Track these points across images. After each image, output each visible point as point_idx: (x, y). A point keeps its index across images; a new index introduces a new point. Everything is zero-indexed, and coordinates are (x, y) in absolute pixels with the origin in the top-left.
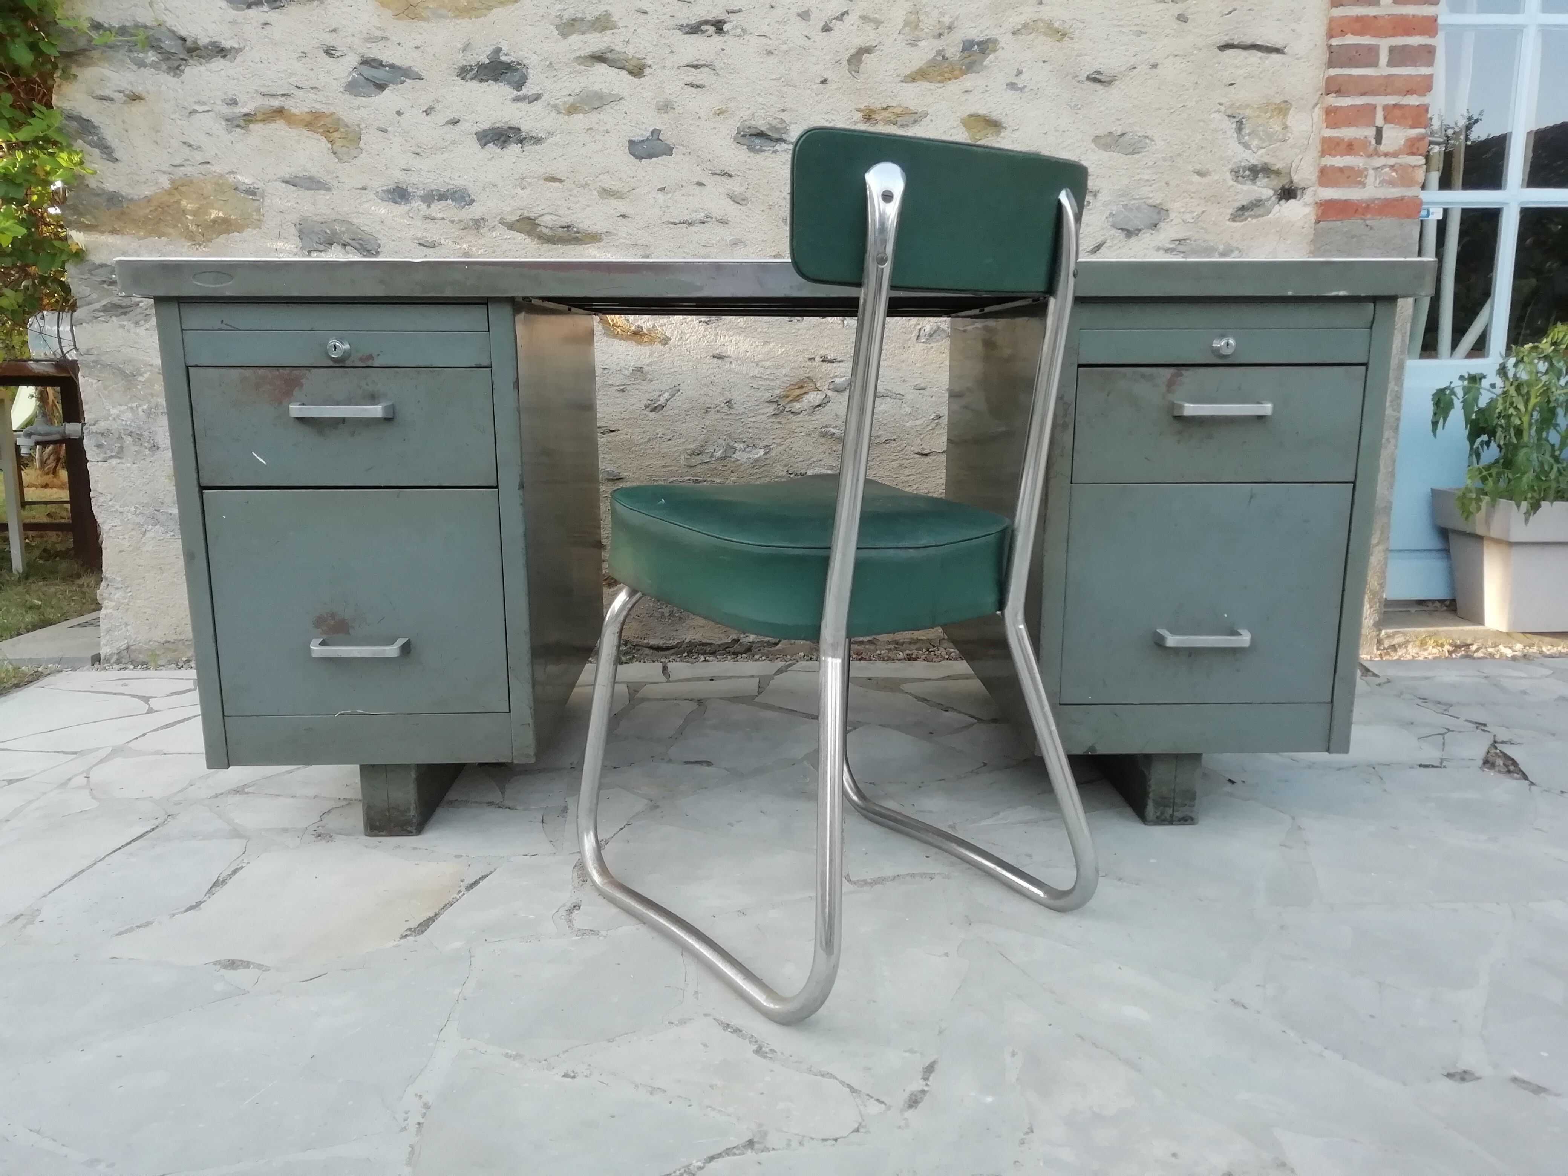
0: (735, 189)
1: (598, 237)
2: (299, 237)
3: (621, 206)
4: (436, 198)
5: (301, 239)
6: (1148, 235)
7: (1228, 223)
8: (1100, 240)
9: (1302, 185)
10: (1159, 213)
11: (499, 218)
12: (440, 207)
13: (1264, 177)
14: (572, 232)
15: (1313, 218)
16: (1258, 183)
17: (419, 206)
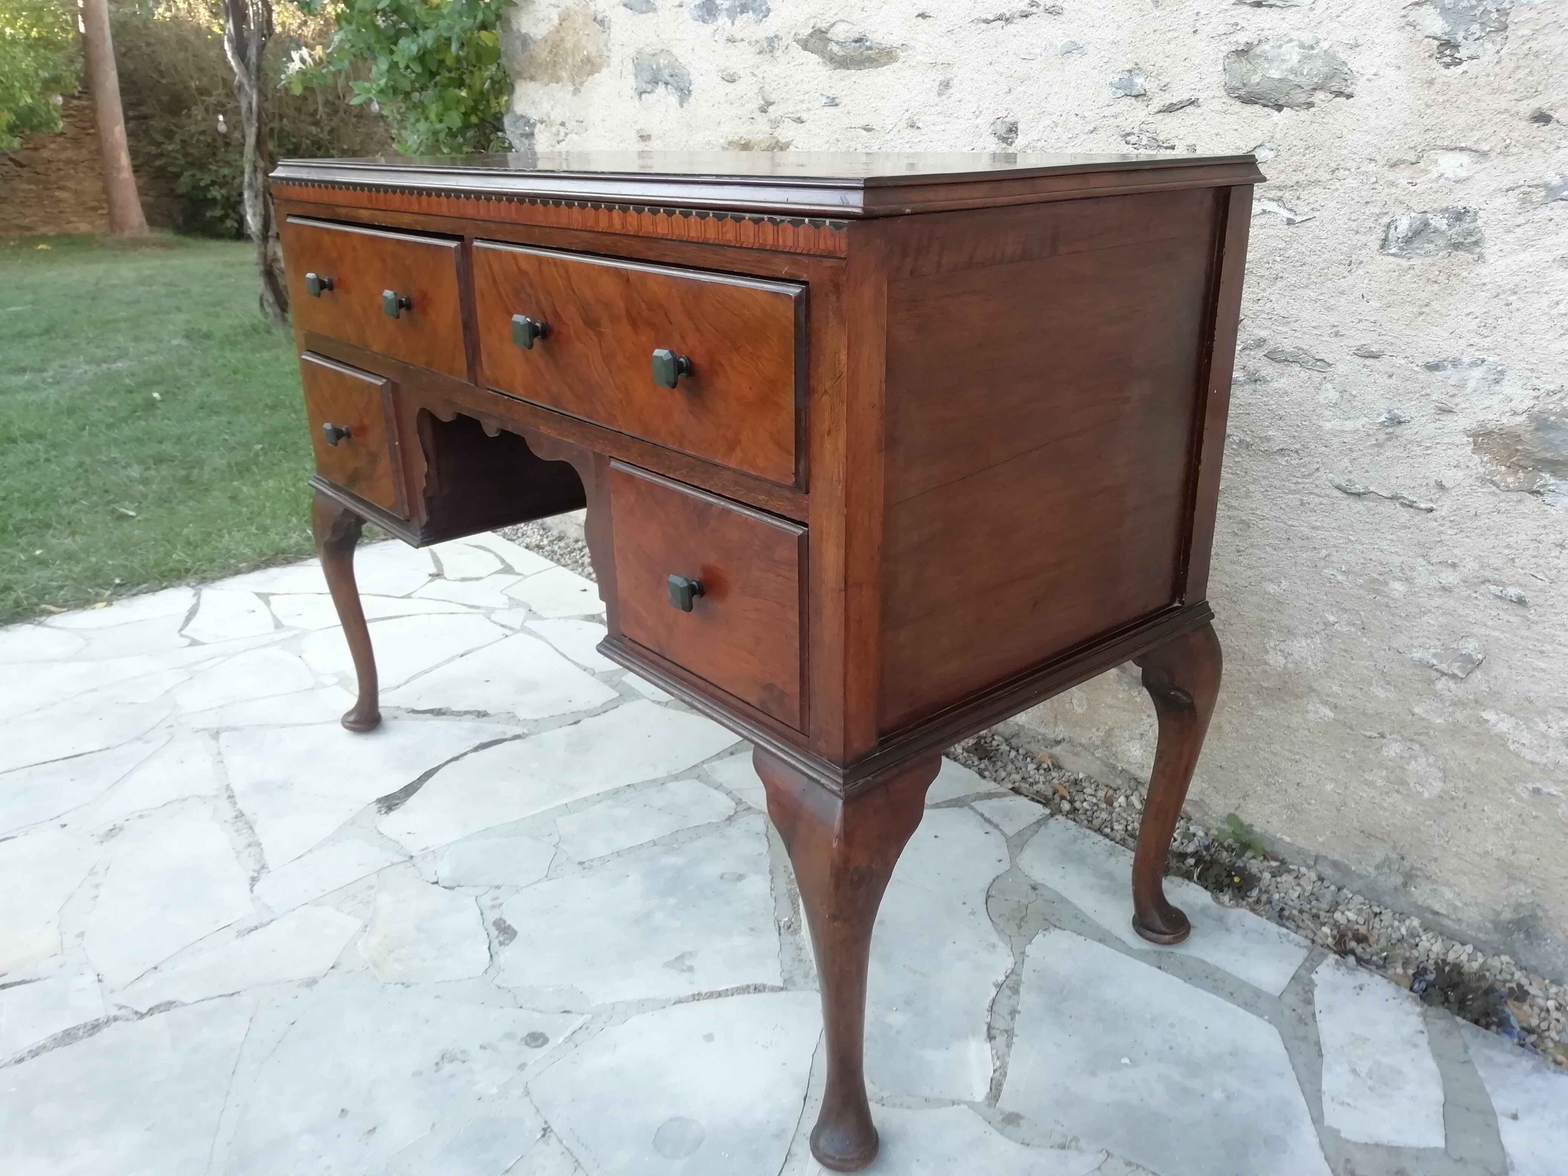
1: (894, 54)
2: (634, 74)
5: (636, 79)
11: (793, 33)
17: (725, 23)
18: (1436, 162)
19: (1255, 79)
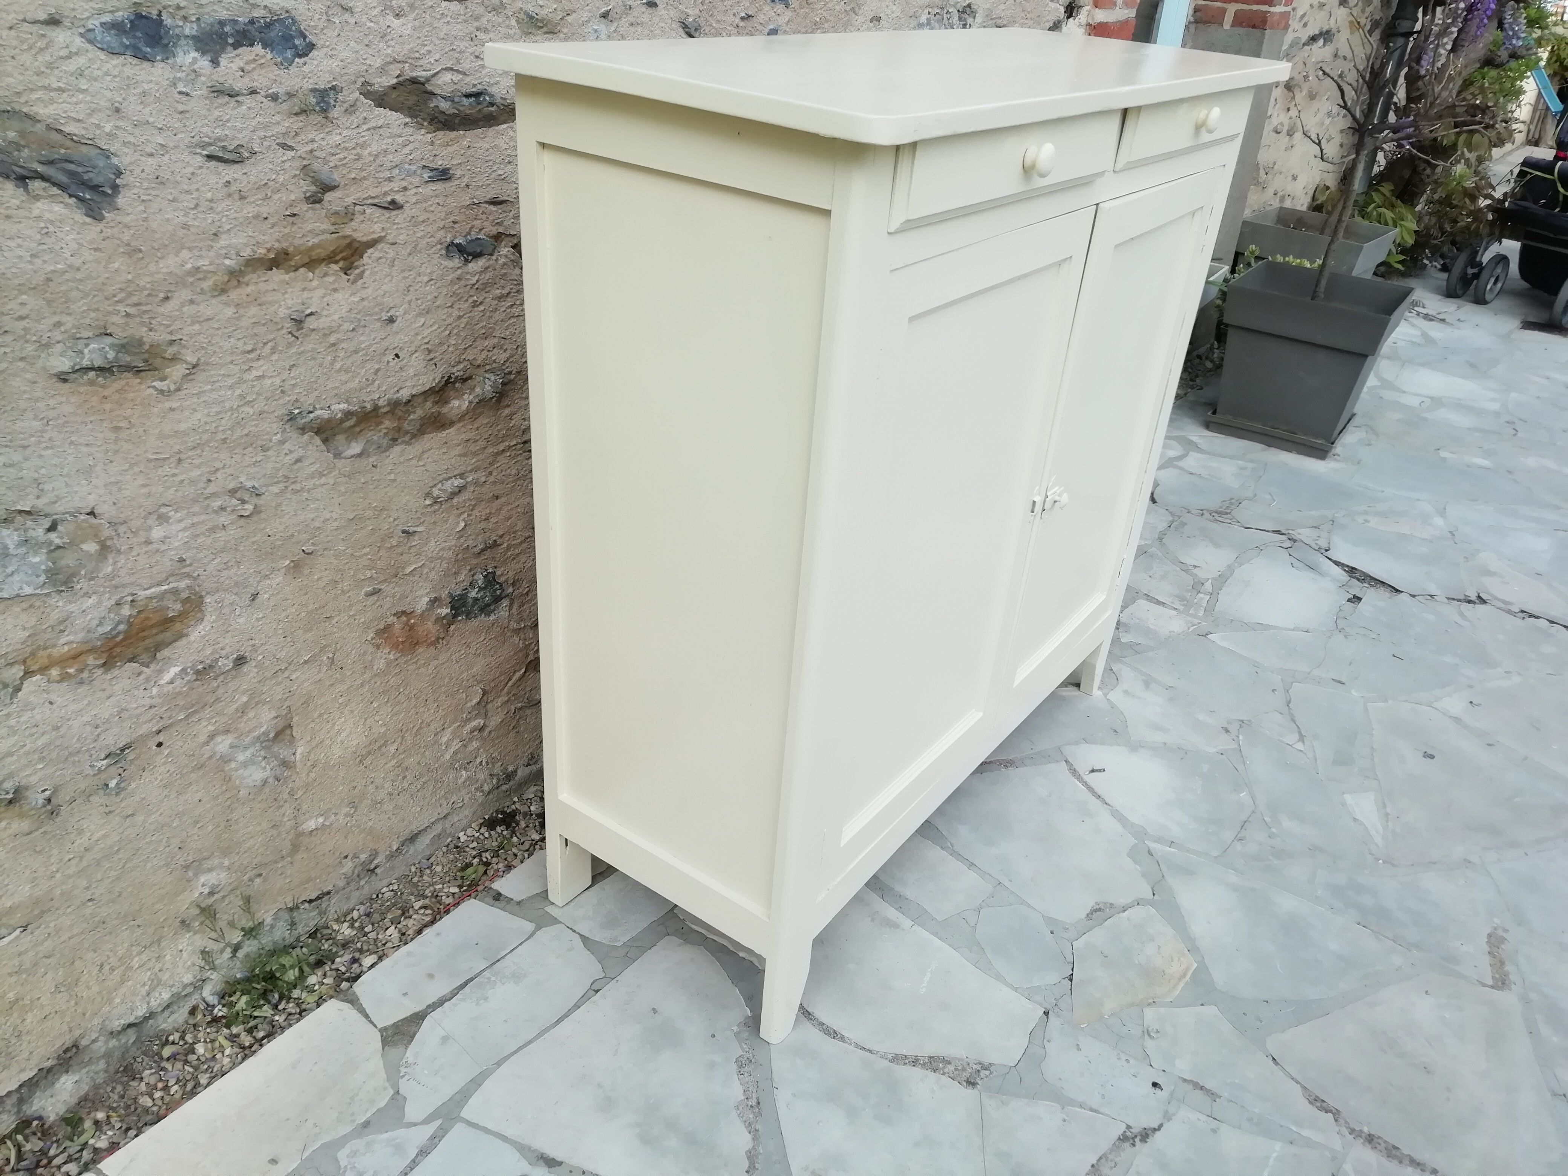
4: (230, 41)
9: (1081, 4)
12: (239, 63)
14: (483, 104)
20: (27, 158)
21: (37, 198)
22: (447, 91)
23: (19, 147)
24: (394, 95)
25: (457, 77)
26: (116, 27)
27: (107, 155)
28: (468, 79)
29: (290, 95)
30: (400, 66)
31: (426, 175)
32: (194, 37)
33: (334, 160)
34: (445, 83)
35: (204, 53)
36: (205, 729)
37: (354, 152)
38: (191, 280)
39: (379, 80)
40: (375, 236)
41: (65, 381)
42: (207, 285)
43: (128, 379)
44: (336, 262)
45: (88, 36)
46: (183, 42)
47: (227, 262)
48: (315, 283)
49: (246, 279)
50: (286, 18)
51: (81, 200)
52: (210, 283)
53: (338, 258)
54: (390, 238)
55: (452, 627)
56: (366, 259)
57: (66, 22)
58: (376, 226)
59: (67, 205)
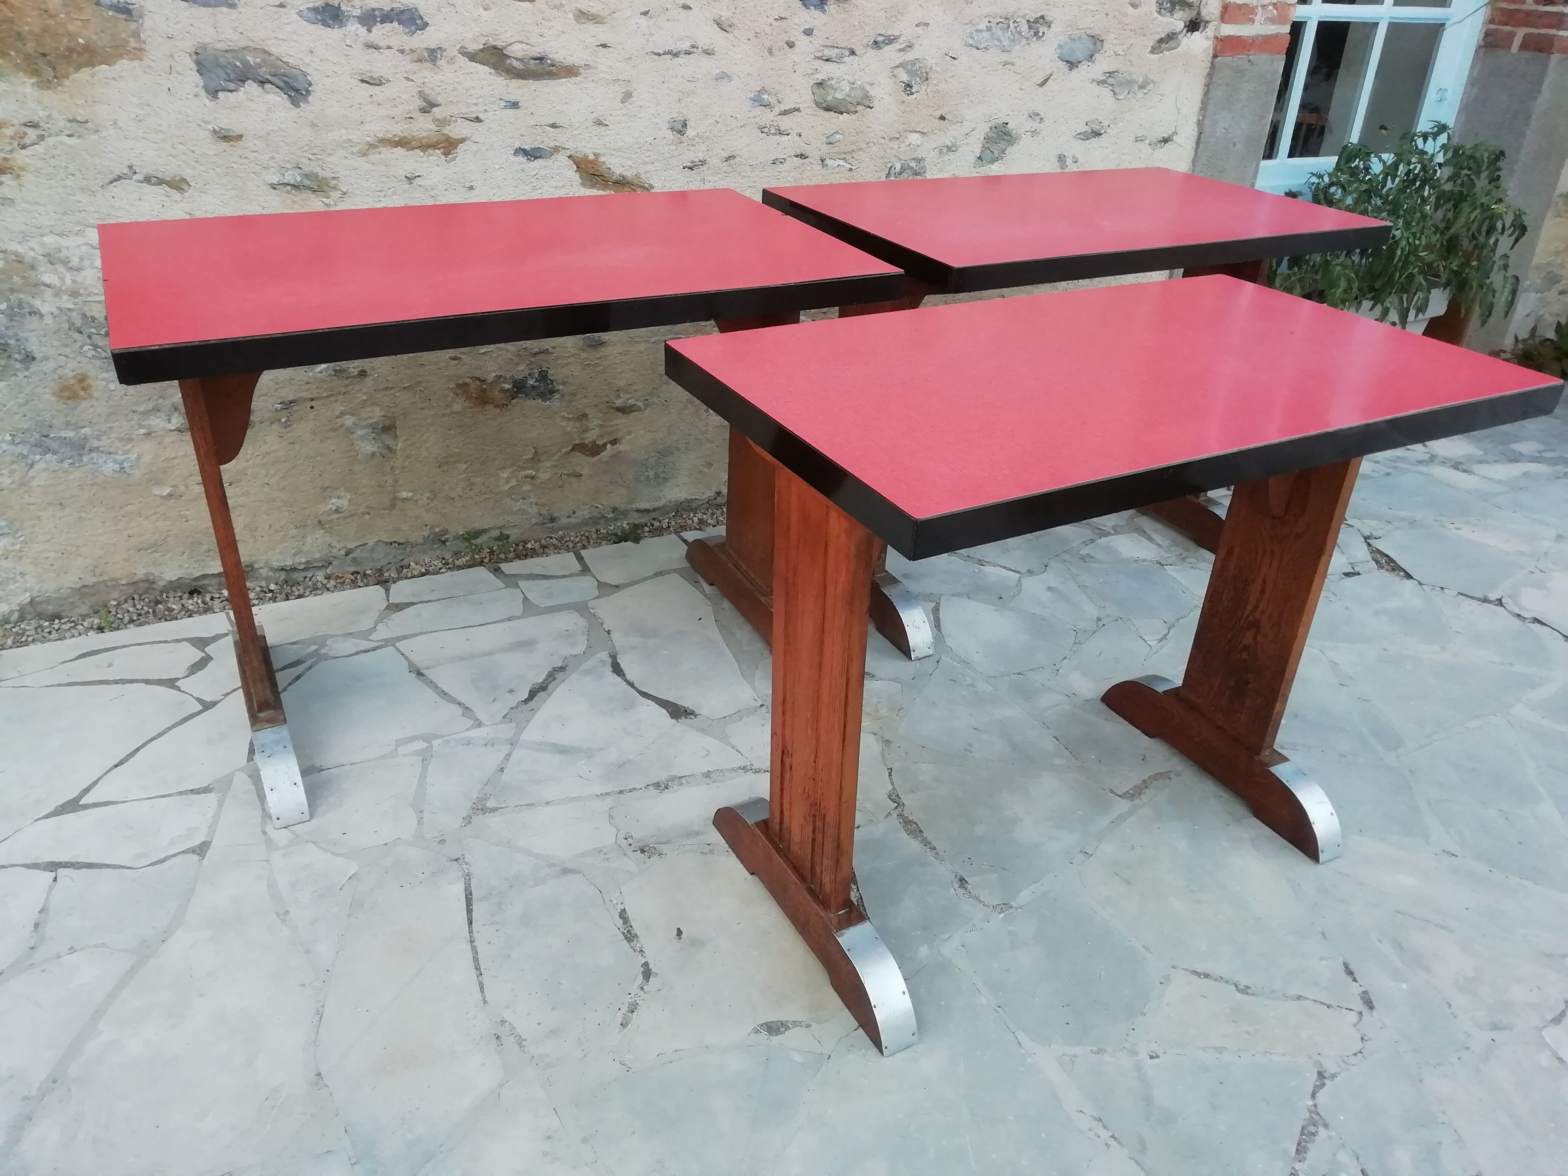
0: (723, 14)
1: (575, 71)
2: (198, 71)
3: (601, 33)
4: (378, 19)
5: (201, 74)
6: (1086, 66)
7: (1148, 55)
8: (1048, 73)
9: (1207, 19)
10: (1095, 44)
11: (458, 47)
12: (383, 31)
13: (1180, 9)
14: (546, 65)
15: (1211, 52)
16: (1175, 16)
17: (358, 28)
18: (907, 138)
19: (829, 98)
20: (263, 72)
21: (268, 92)
22: (519, 55)
23: (260, 66)
24: (482, 55)
25: (525, 47)
26: (315, 10)
27: (305, 75)
28: (534, 49)
29: (412, 51)
30: (486, 38)
31: (502, 104)
32: (358, 17)
33: (438, 90)
34: (516, 50)
35: (363, 25)
36: (339, 408)
37: (453, 86)
38: (346, 145)
39: (471, 46)
40: (464, 136)
41: (275, 188)
42: (356, 149)
43: (309, 194)
44: (439, 149)
45: (300, 13)
46: (352, 18)
47: (368, 139)
48: (425, 159)
49: (379, 150)
50: (412, 9)
51: (290, 96)
52: (358, 148)
53: (439, 146)
54: (473, 139)
55: (515, 401)
56: (458, 150)
57: (289, 7)
58: (464, 131)
59: (282, 97)
